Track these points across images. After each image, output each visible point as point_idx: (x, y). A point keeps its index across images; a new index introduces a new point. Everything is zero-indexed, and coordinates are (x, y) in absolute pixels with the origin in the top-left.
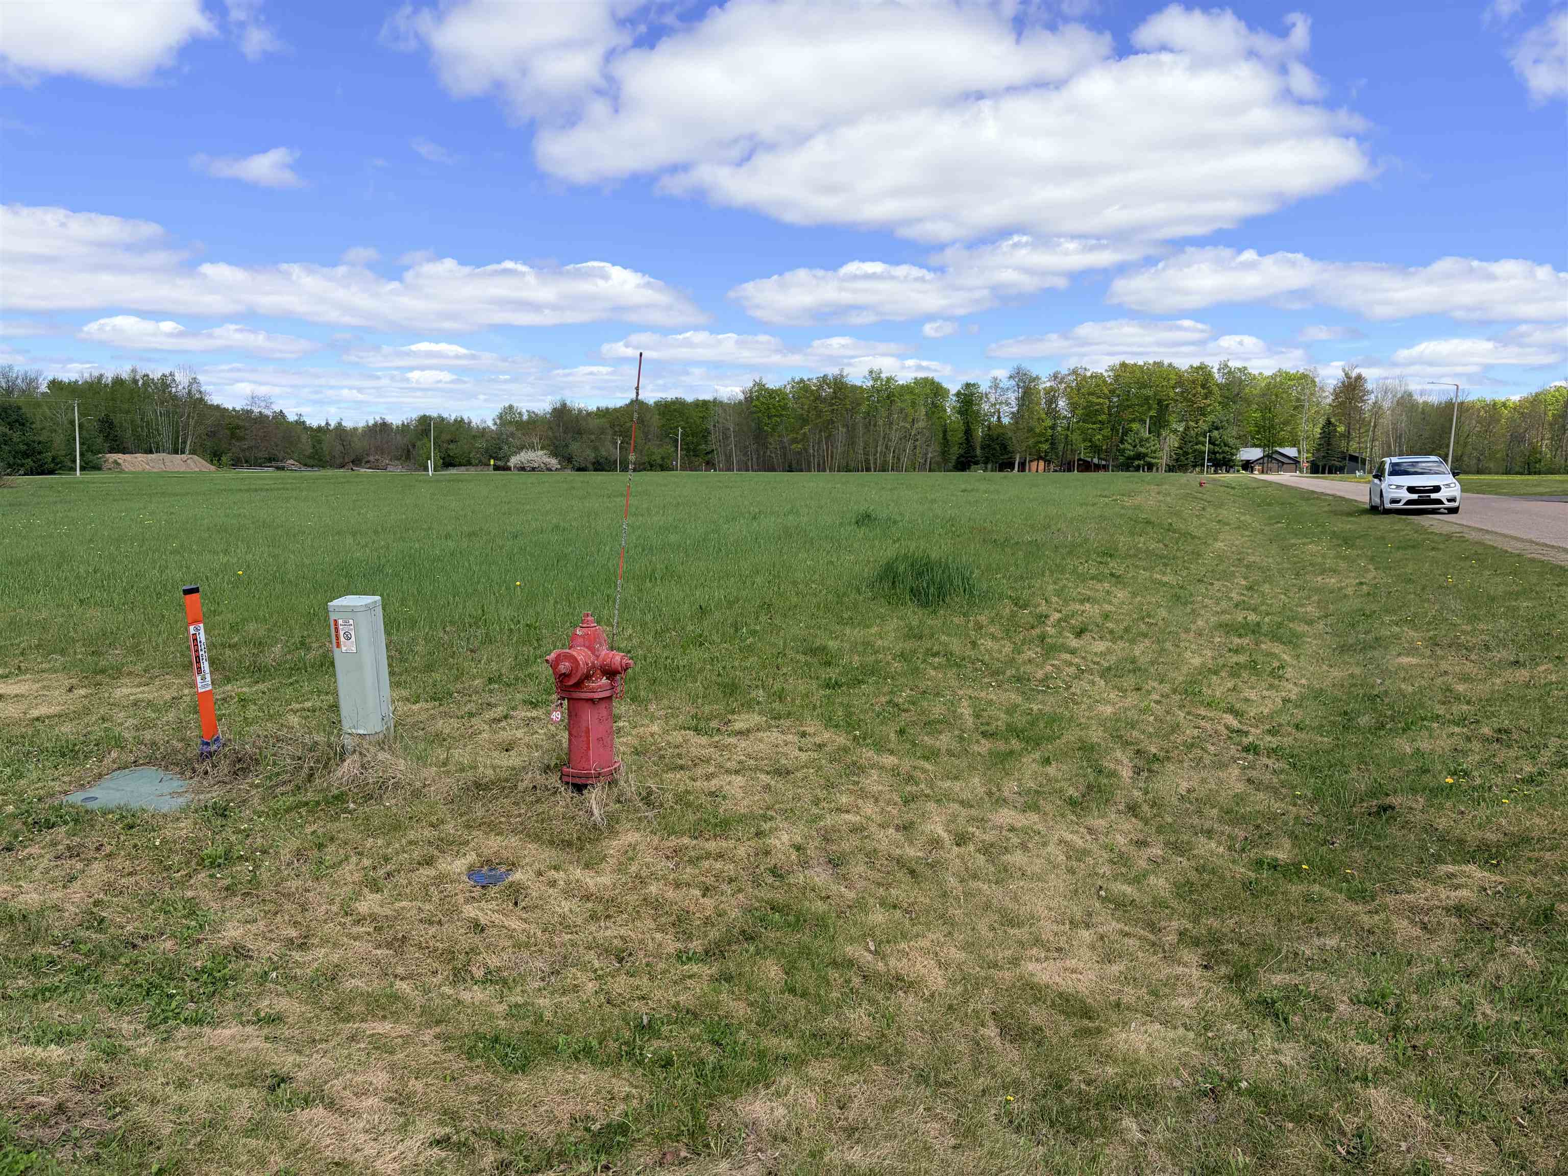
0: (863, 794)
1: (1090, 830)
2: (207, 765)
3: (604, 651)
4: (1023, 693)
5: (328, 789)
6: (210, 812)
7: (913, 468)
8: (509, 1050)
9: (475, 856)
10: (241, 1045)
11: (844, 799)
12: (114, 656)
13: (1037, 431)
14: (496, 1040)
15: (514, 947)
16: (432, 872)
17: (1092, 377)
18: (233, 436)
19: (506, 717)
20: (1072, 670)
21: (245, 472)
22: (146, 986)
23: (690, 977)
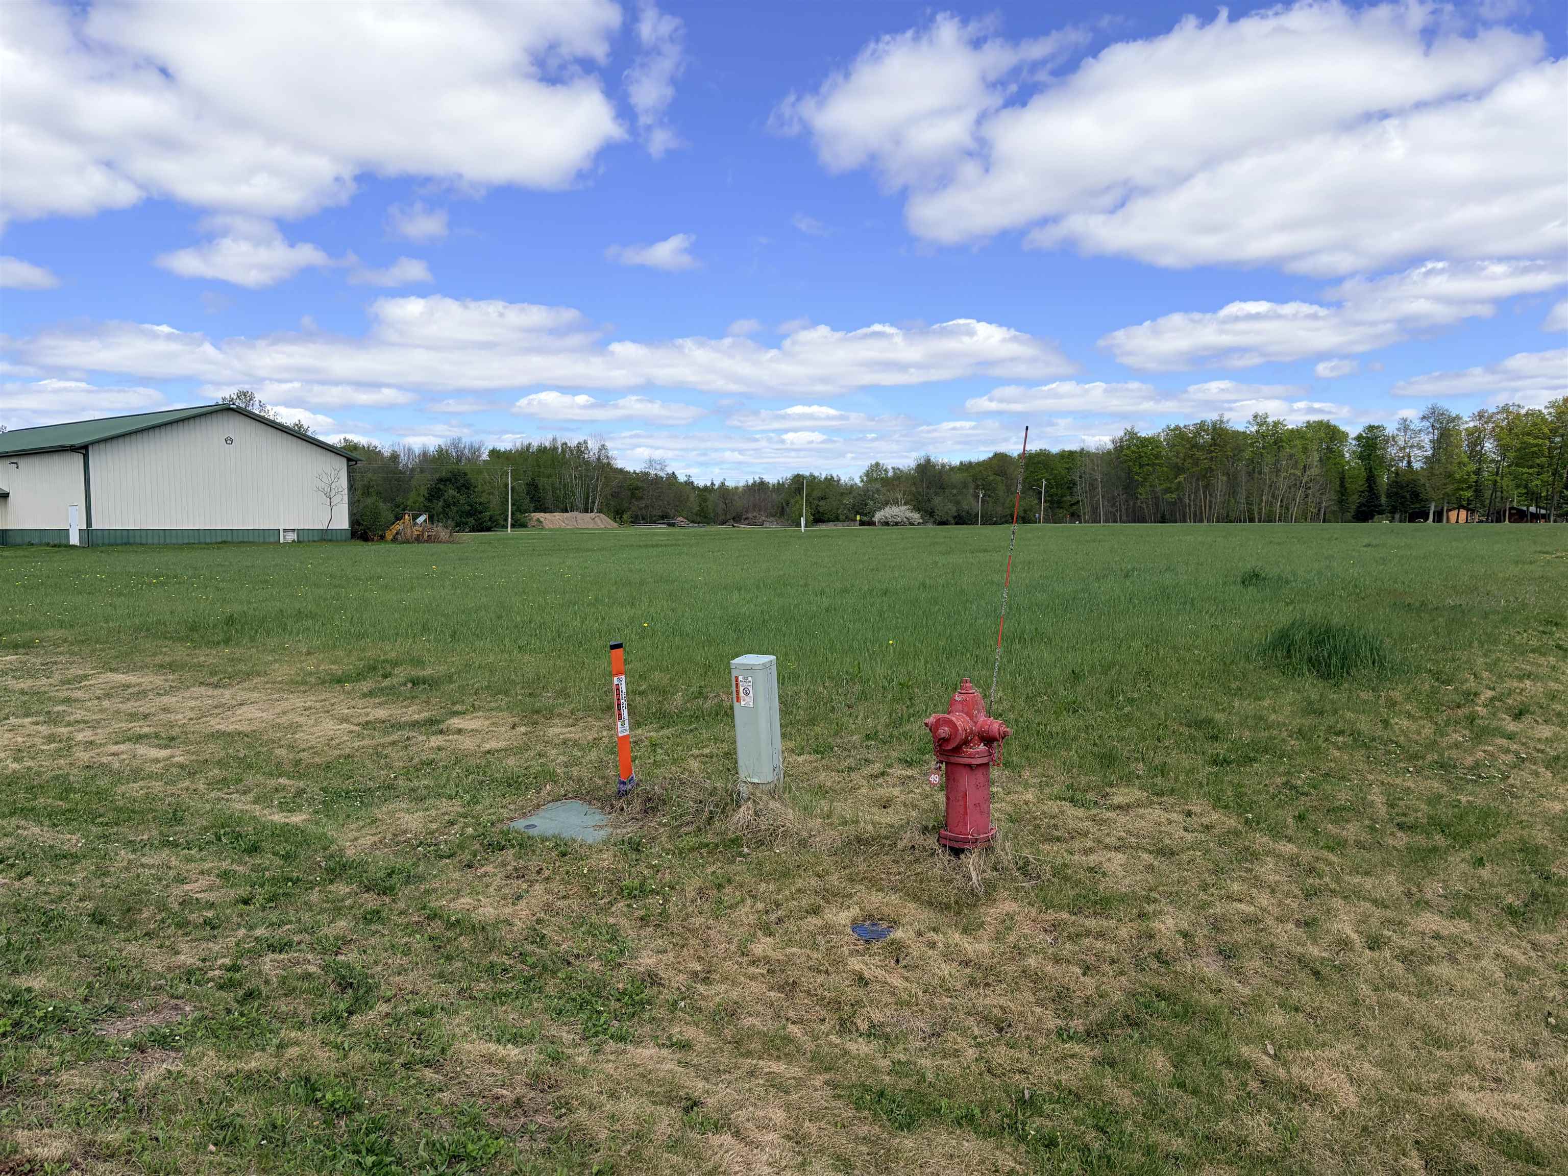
0: (1257, 882)
1: (1535, 946)
2: (623, 802)
3: (982, 718)
4: (1449, 781)
5: (725, 833)
6: (626, 847)
7: (1304, 517)
8: (894, 1106)
9: (858, 909)
10: (658, 1066)
11: (1236, 887)
12: (547, 698)
13: (1457, 476)
14: (882, 1094)
15: (896, 1004)
16: (819, 922)
17: (1527, 414)
18: (633, 496)
19: (883, 774)
20: (1509, 758)
21: (643, 529)
22: (579, 1001)
23: (1072, 1056)
